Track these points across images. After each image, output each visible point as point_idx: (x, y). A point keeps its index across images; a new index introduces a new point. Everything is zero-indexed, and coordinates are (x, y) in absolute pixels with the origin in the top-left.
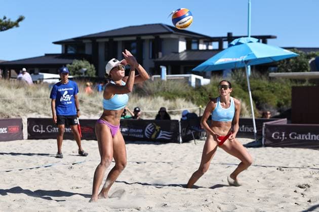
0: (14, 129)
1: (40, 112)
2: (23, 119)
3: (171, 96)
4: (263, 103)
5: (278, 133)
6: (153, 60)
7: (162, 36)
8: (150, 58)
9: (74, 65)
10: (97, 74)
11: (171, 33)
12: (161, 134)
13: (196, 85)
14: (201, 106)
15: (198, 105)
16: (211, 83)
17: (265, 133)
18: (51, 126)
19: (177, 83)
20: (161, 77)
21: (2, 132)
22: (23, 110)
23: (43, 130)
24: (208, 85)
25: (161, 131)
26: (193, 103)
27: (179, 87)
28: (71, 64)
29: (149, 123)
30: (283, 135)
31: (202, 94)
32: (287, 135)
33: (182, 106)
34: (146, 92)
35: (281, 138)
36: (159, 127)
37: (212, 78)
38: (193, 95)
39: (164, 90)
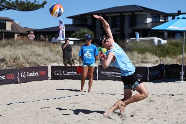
0: (43, 73)
1: (59, 62)
2: (48, 67)
3: (142, 51)
6: (131, 28)
7: (136, 13)
8: (128, 27)
9: (80, 31)
10: (95, 37)
11: (142, 11)
13: (158, 44)
14: (161, 58)
15: (160, 57)
16: (167, 43)
18: (66, 71)
19: (146, 43)
20: (136, 39)
21: (36, 75)
22: (48, 60)
23: (61, 74)
24: (165, 44)
26: (156, 55)
27: (148, 45)
28: (78, 31)
31: (162, 50)
33: (149, 58)
34: (127, 48)
37: (169, 40)
38: (156, 50)
39: (138, 47)
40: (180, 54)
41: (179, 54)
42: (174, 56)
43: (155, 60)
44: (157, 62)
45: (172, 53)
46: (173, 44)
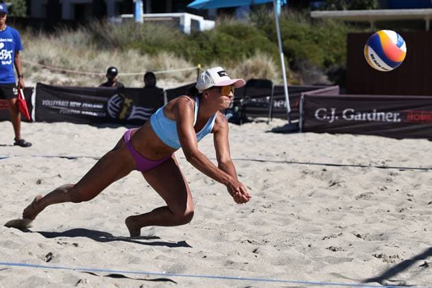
3: (151, 49)
4: (300, 60)
5: (325, 110)
10: (28, 12)
12: (134, 112)
13: (192, 31)
14: (199, 66)
15: (196, 65)
16: (216, 24)
17: (304, 109)
19: (160, 28)
20: (135, 16)
24: (211, 31)
25: (134, 108)
26: (187, 60)
27: (163, 33)
29: (114, 94)
30: (333, 113)
31: (201, 46)
32: (339, 114)
33: (168, 66)
34: (110, 41)
35: (328, 118)
36: (130, 101)
37: (219, 20)
38: (186, 47)
39: (139, 38)
40: (248, 57)
41: (244, 57)
42: (231, 62)
43: (183, 72)
44: (187, 75)
45: (227, 53)
46: (229, 31)
